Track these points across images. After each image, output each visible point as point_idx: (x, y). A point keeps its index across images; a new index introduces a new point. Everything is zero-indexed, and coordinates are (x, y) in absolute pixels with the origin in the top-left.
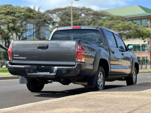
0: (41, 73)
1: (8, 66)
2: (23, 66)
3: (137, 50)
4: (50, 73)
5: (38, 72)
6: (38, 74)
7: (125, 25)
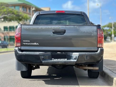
0: (56, 60)
1: (18, 53)
2: (38, 53)
3: (12, 30)
4: (67, 60)
5: (53, 59)
6: (53, 61)
7: (9, 10)
